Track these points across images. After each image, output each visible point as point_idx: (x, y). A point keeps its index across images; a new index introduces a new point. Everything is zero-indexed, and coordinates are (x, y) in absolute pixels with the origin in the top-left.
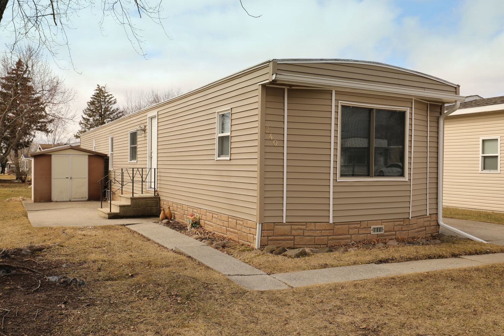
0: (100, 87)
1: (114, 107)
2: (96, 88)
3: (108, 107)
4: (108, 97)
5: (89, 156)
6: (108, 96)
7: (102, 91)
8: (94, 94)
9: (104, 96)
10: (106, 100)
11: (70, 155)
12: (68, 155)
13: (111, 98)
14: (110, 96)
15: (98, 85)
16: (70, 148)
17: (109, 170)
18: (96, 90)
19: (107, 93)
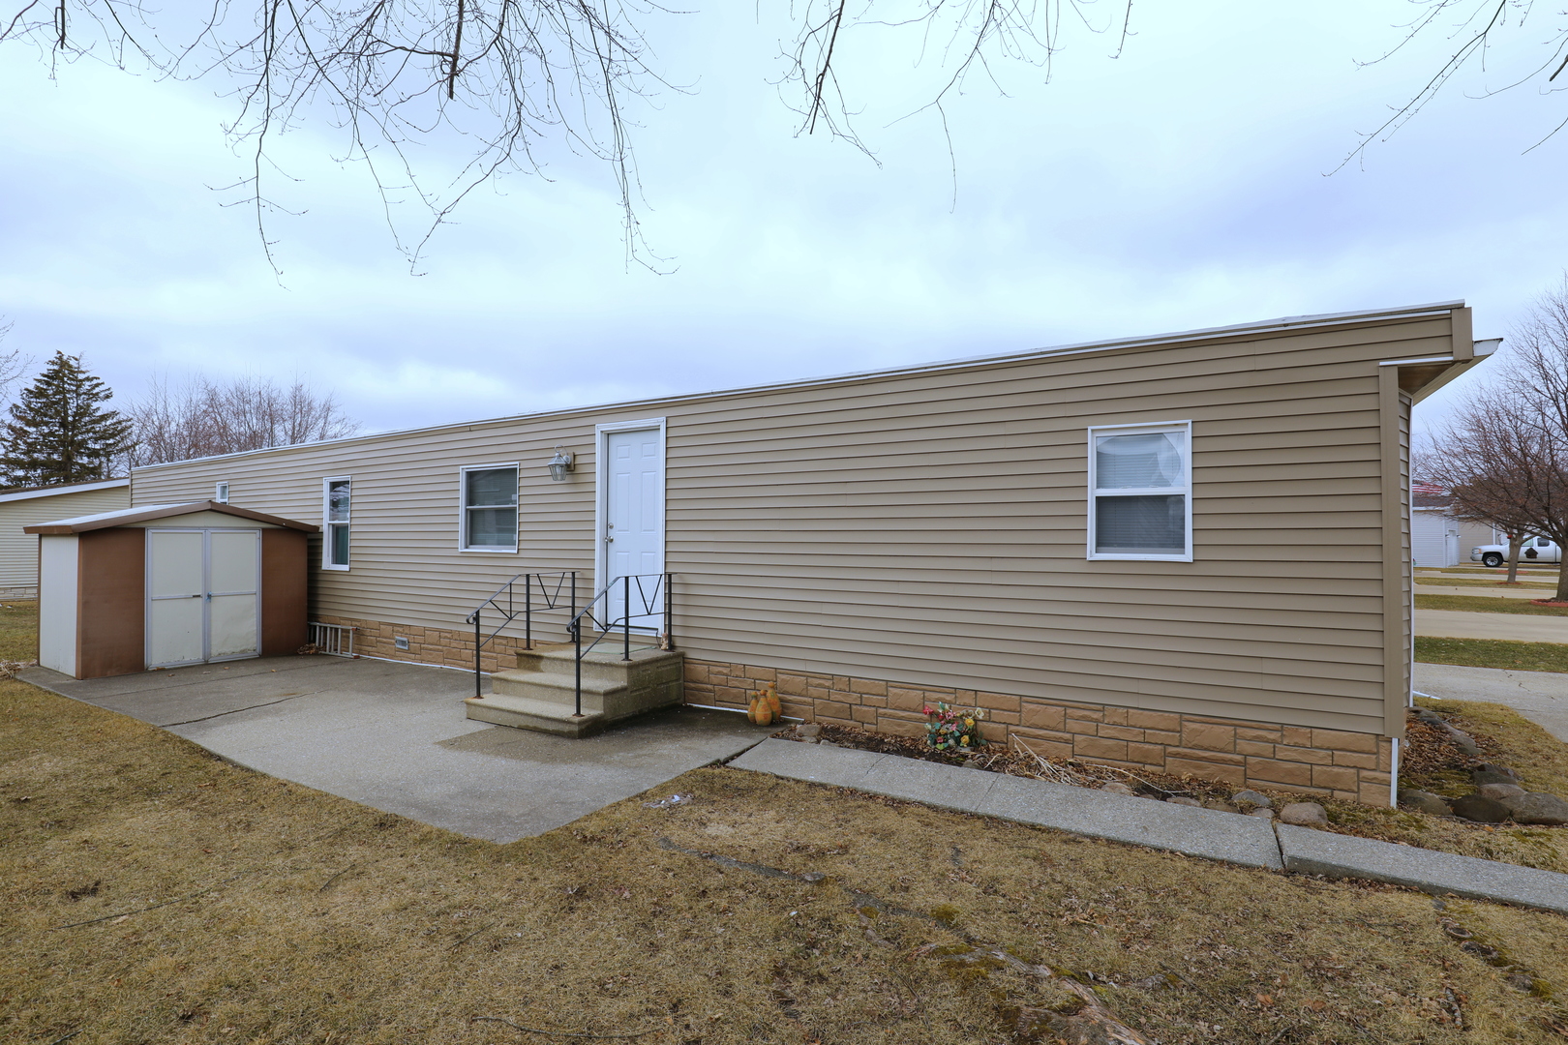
0: (65, 358)
1: (102, 407)
2: (53, 356)
3: (89, 406)
4: (88, 383)
5: (264, 530)
6: (88, 379)
7: (71, 366)
8: (46, 372)
9: (76, 379)
10: (82, 390)
11: (206, 528)
12: (199, 528)
13: (97, 385)
14: (95, 382)
15: (59, 352)
16: (209, 507)
17: (323, 568)
18: (53, 363)
19: (84, 372)
